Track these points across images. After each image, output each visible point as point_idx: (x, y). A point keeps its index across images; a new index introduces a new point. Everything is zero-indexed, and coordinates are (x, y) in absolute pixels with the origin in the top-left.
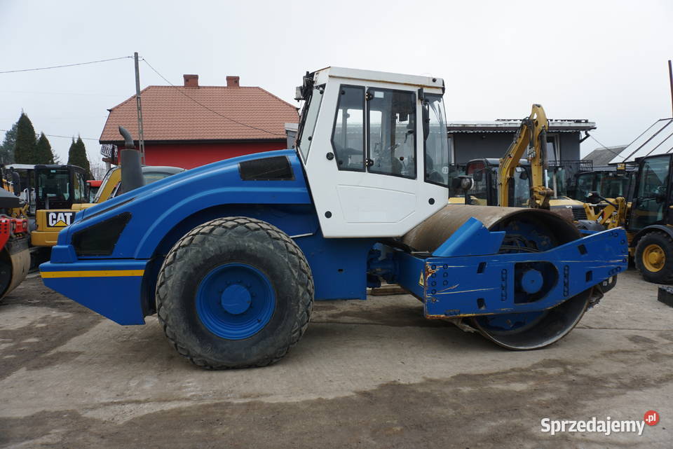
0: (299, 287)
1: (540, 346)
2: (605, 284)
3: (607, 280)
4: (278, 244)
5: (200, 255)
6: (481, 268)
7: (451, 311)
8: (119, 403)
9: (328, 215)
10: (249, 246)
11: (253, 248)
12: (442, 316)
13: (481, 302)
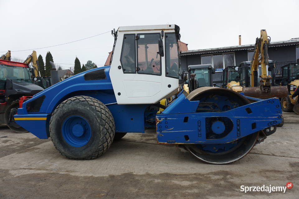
0: (101, 126)
1: (225, 163)
2: (268, 130)
3: (269, 128)
4: (91, 107)
5: (61, 112)
6: (186, 120)
7: (171, 141)
8: (28, 169)
9: (119, 94)
10: (79, 108)
11: (81, 109)
12: (166, 143)
13: (187, 138)
